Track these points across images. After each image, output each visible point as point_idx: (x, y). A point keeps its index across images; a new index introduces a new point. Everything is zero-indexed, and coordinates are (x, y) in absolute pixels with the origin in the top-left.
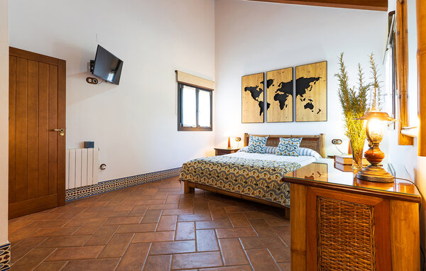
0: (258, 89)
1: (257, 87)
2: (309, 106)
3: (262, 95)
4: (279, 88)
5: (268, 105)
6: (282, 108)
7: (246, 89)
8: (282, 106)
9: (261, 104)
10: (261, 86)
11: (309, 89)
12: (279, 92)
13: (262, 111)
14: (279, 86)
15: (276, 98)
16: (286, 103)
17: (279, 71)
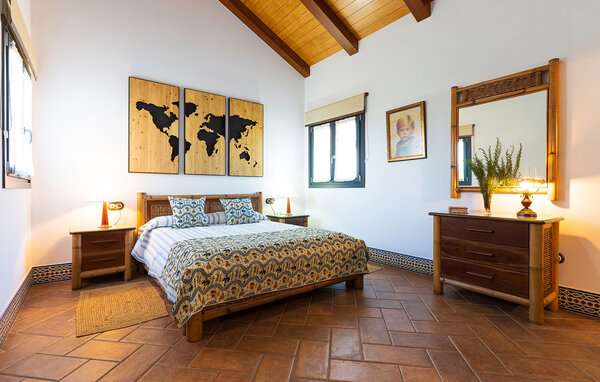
0: (167, 113)
1: (166, 109)
2: (245, 156)
3: (175, 125)
4: (205, 121)
5: (187, 146)
6: (210, 154)
7: (140, 105)
8: (210, 151)
9: (174, 141)
10: (172, 109)
11: (245, 133)
12: (205, 128)
13: (175, 153)
14: (206, 118)
15: (201, 135)
16: (216, 146)
17: (206, 95)
